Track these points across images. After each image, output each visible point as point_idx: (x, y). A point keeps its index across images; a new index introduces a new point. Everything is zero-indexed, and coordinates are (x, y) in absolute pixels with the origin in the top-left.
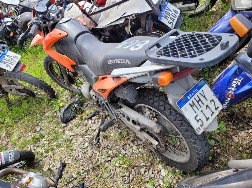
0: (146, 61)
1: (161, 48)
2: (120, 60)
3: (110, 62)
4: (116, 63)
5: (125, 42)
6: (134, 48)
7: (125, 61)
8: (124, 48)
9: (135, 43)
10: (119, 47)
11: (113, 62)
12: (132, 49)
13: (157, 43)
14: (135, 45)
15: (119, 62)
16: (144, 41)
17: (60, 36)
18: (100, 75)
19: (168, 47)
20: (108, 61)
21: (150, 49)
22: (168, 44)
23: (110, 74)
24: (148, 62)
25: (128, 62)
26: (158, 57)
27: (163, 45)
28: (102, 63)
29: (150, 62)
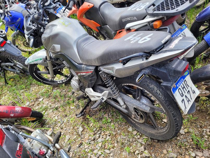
0: (147, 16)
1: (155, 6)
2: (130, 18)
3: (124, 20)
4: (128, 20)
5: (133, 6)
6: (139, 9)
7: (134, 18)
8: (132, 9)
9: (140, 6)
10: (129, 9)
11: (126, 19)
12: (138, 10)
13: (153, 3)
14: (140, 7)
15: (130, 19)
16: (146, 3)
17: (89, 7)
18: (117, 31)
19: (159, 5)
20: (123, 20)
21: (148, 8)
22: (160, 4)
23: (124, 28)
24: (148, 16)
25: (135, 18)
26: (153, 12)
27: (157, 5)
28: (118, 22)
29: (149, 16)
